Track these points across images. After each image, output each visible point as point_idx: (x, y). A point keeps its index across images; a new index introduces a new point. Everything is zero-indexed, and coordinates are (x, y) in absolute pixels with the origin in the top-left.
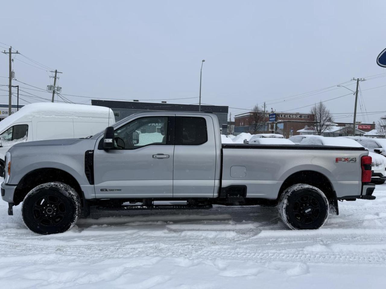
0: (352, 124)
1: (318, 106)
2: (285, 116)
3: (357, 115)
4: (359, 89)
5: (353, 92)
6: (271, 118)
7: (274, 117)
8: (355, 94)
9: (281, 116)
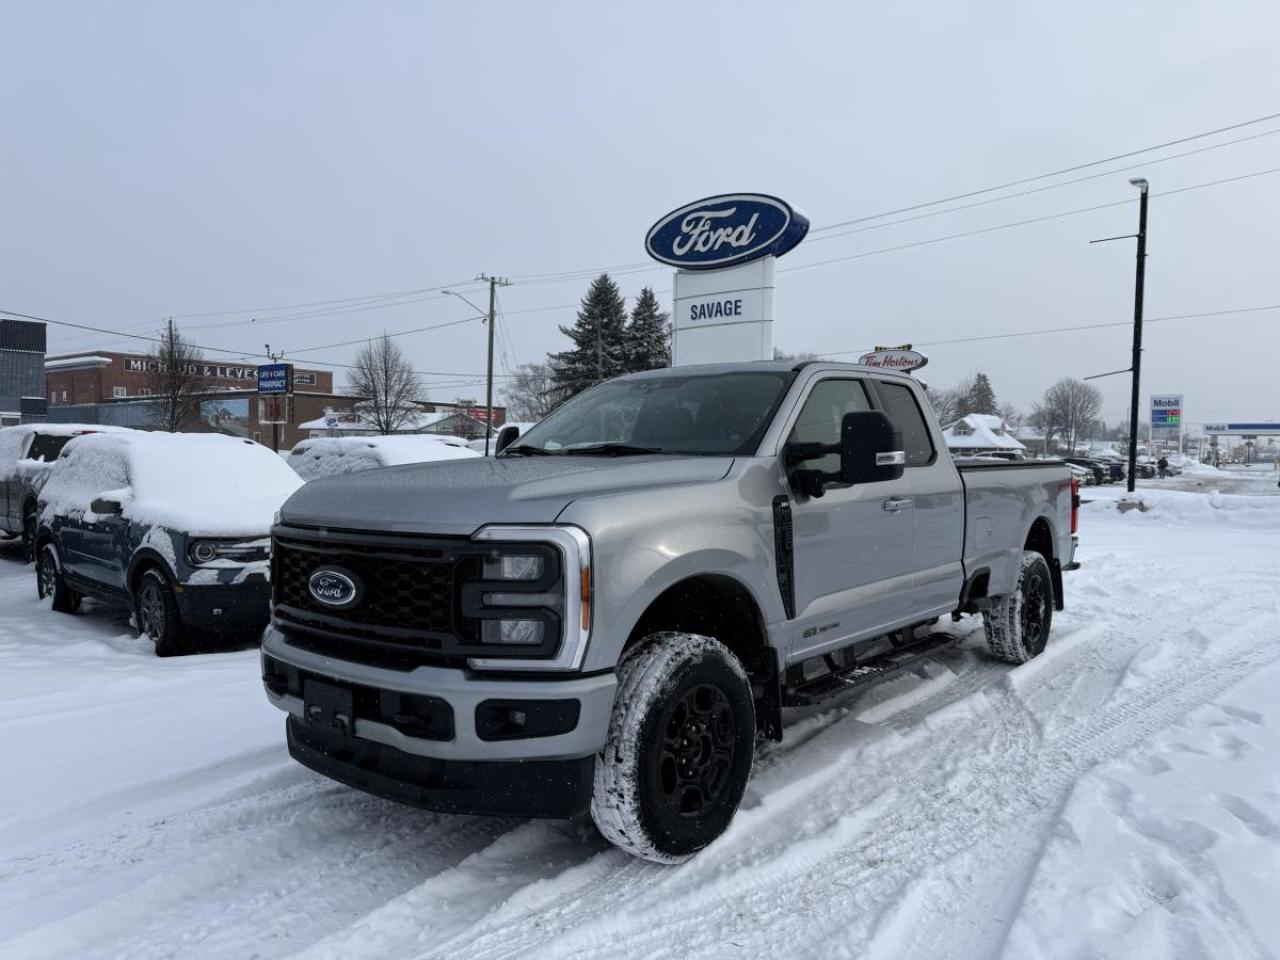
0: (484, 407)
1: (376, 346)
2: (233, 373)
3: (494, 380)
4: (495, 309)
5: (481, 315)
6: (264, 379)
7: (279, 378)
8: (488, 322)
9: (223, 371)
